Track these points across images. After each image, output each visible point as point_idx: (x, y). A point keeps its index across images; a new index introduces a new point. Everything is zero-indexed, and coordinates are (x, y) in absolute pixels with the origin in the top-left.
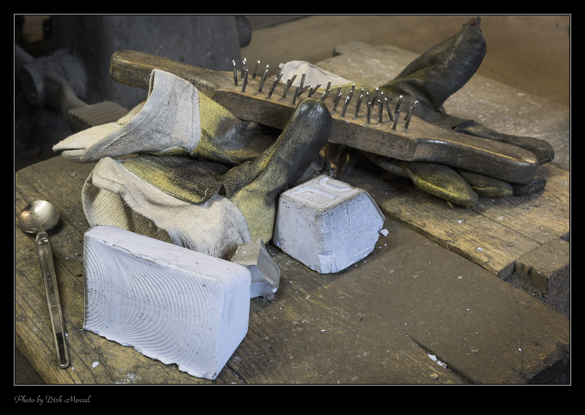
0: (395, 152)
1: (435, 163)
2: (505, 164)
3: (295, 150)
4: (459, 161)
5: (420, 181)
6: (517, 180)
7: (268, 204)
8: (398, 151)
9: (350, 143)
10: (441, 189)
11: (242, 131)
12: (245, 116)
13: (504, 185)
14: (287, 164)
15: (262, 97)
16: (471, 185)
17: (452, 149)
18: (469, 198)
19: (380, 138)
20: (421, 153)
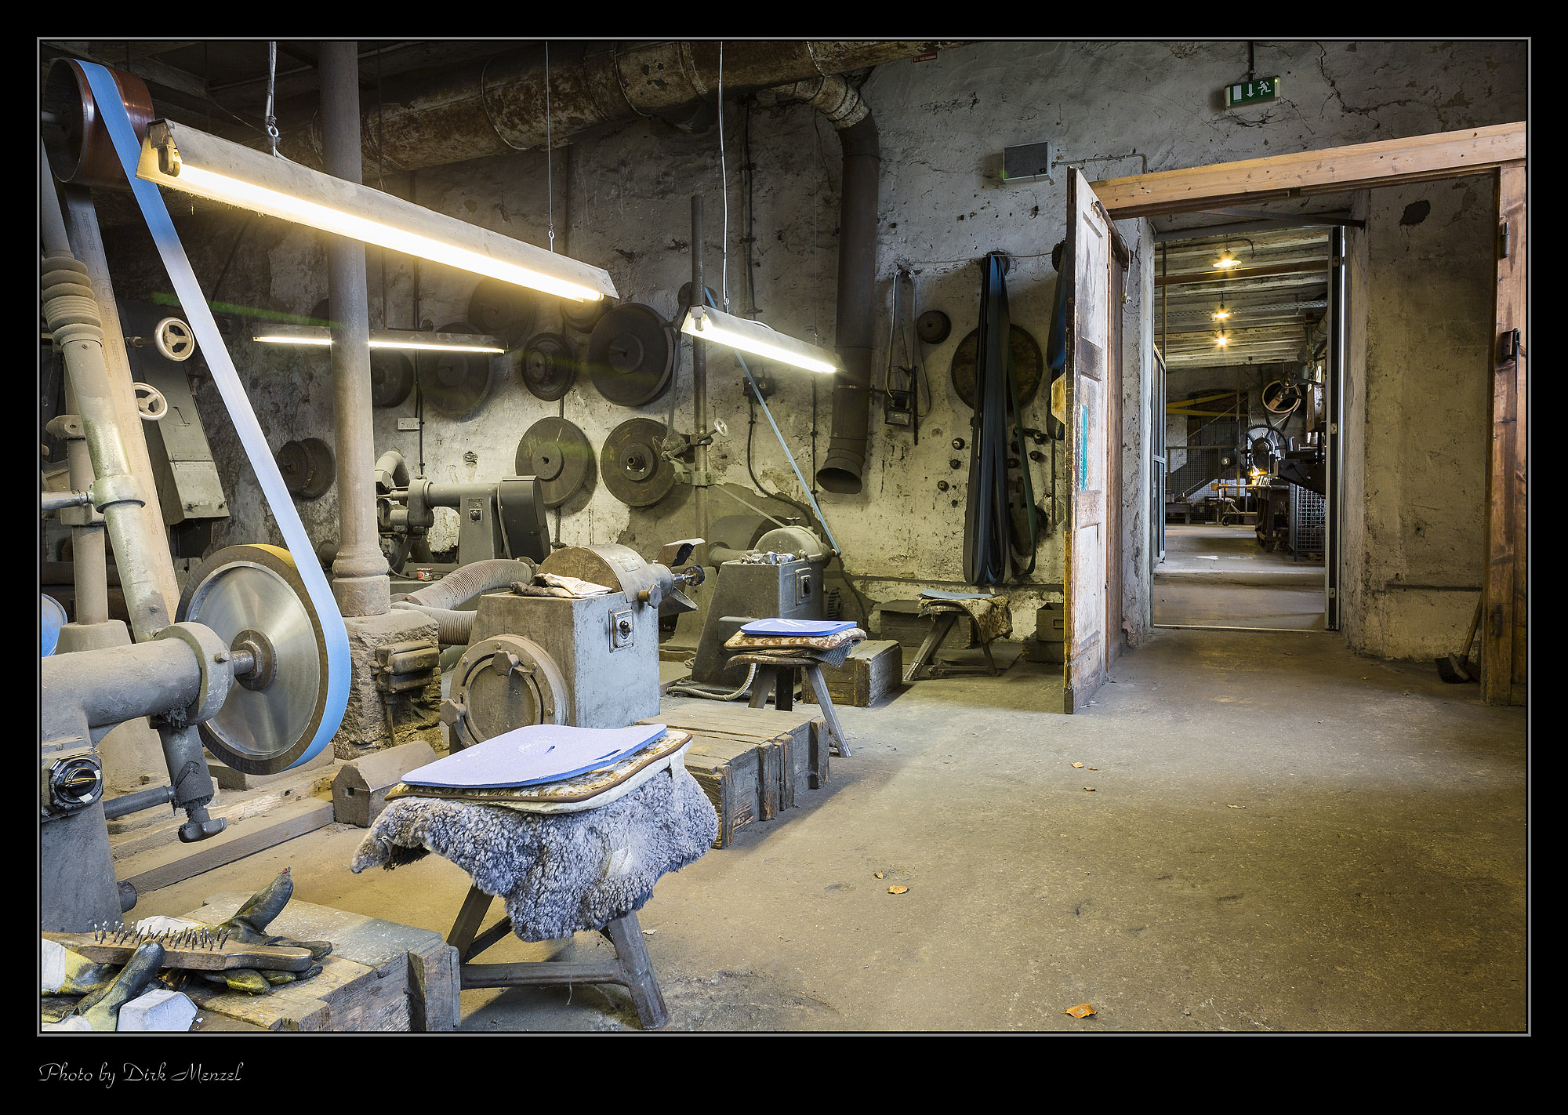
0: (212, 966)
1: (241, 968)
2: (288, 960)
3: (135, 975)
4: (258, 963)
5: (231, 982)
6: (297, 970)
7: (111, 1014)
8: (214, 965)
9: (179, 965)
10: (243, 984)
11: (97, 971)
12: (101, 961)
13: (287, 974)
14: (127, 985)
15: (115, 945)
16: (266, 978)
17: (253, 957)
18: (262, 986)
19: (200, 958)
20: (229, 964)
